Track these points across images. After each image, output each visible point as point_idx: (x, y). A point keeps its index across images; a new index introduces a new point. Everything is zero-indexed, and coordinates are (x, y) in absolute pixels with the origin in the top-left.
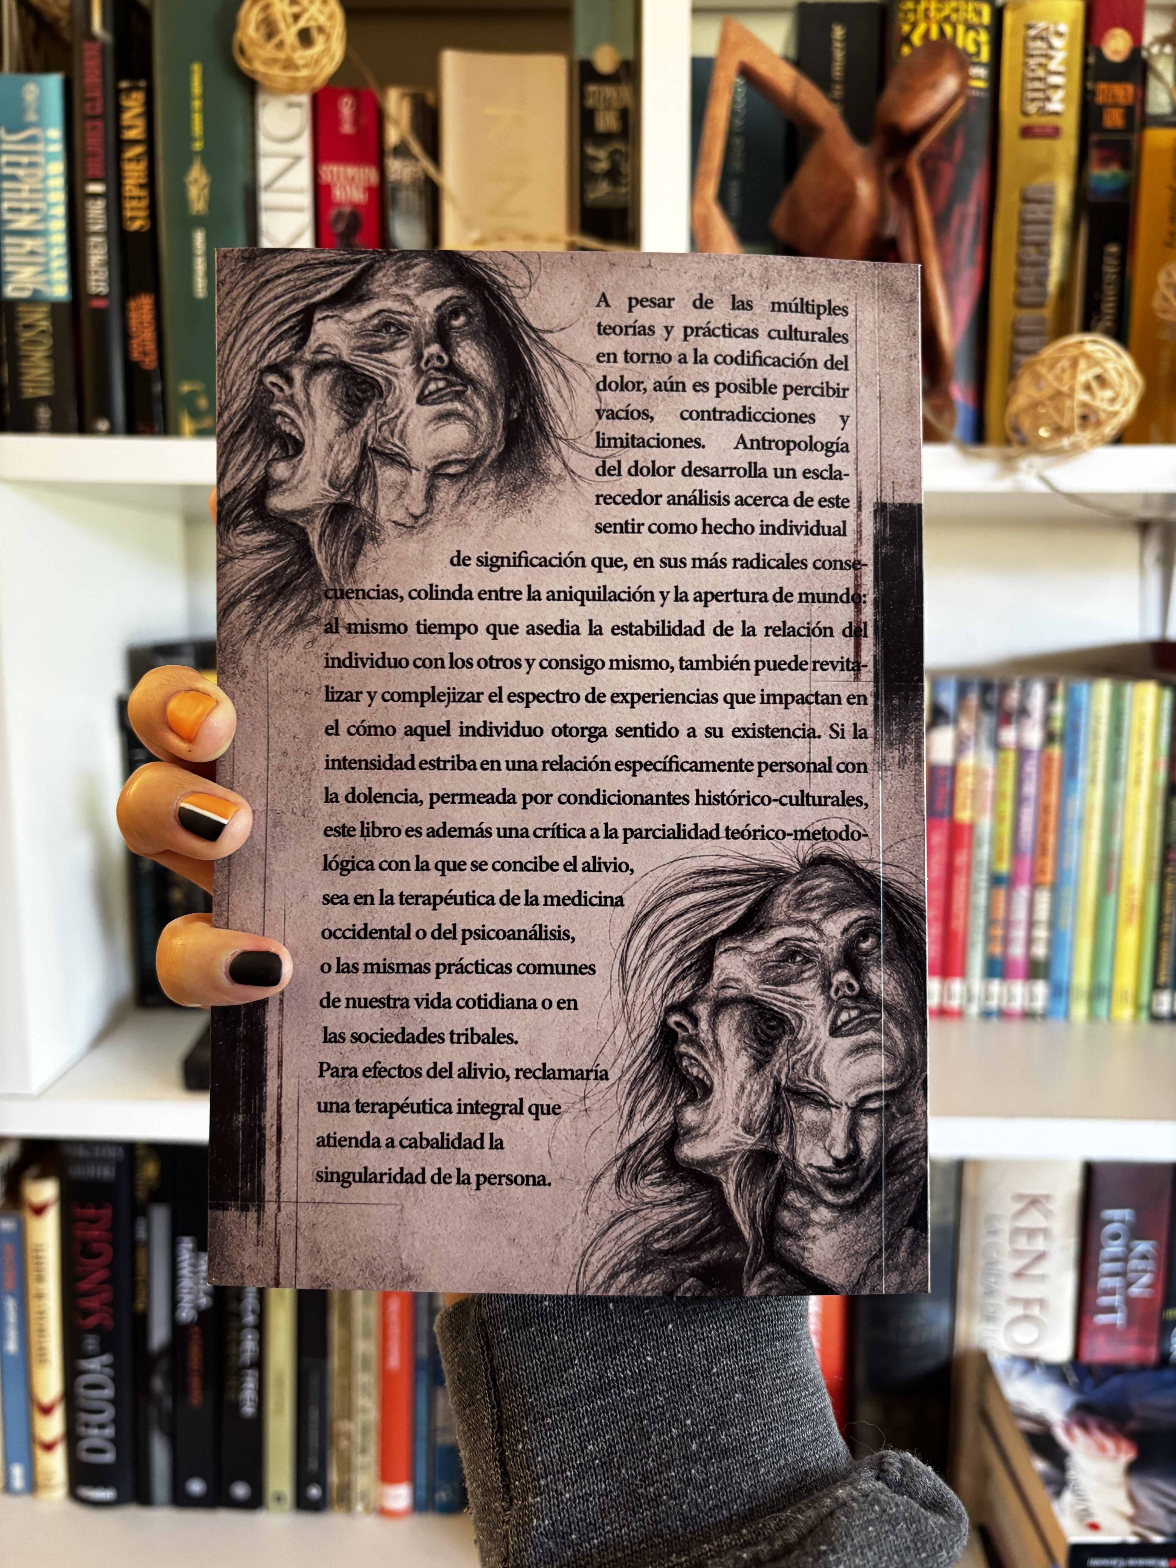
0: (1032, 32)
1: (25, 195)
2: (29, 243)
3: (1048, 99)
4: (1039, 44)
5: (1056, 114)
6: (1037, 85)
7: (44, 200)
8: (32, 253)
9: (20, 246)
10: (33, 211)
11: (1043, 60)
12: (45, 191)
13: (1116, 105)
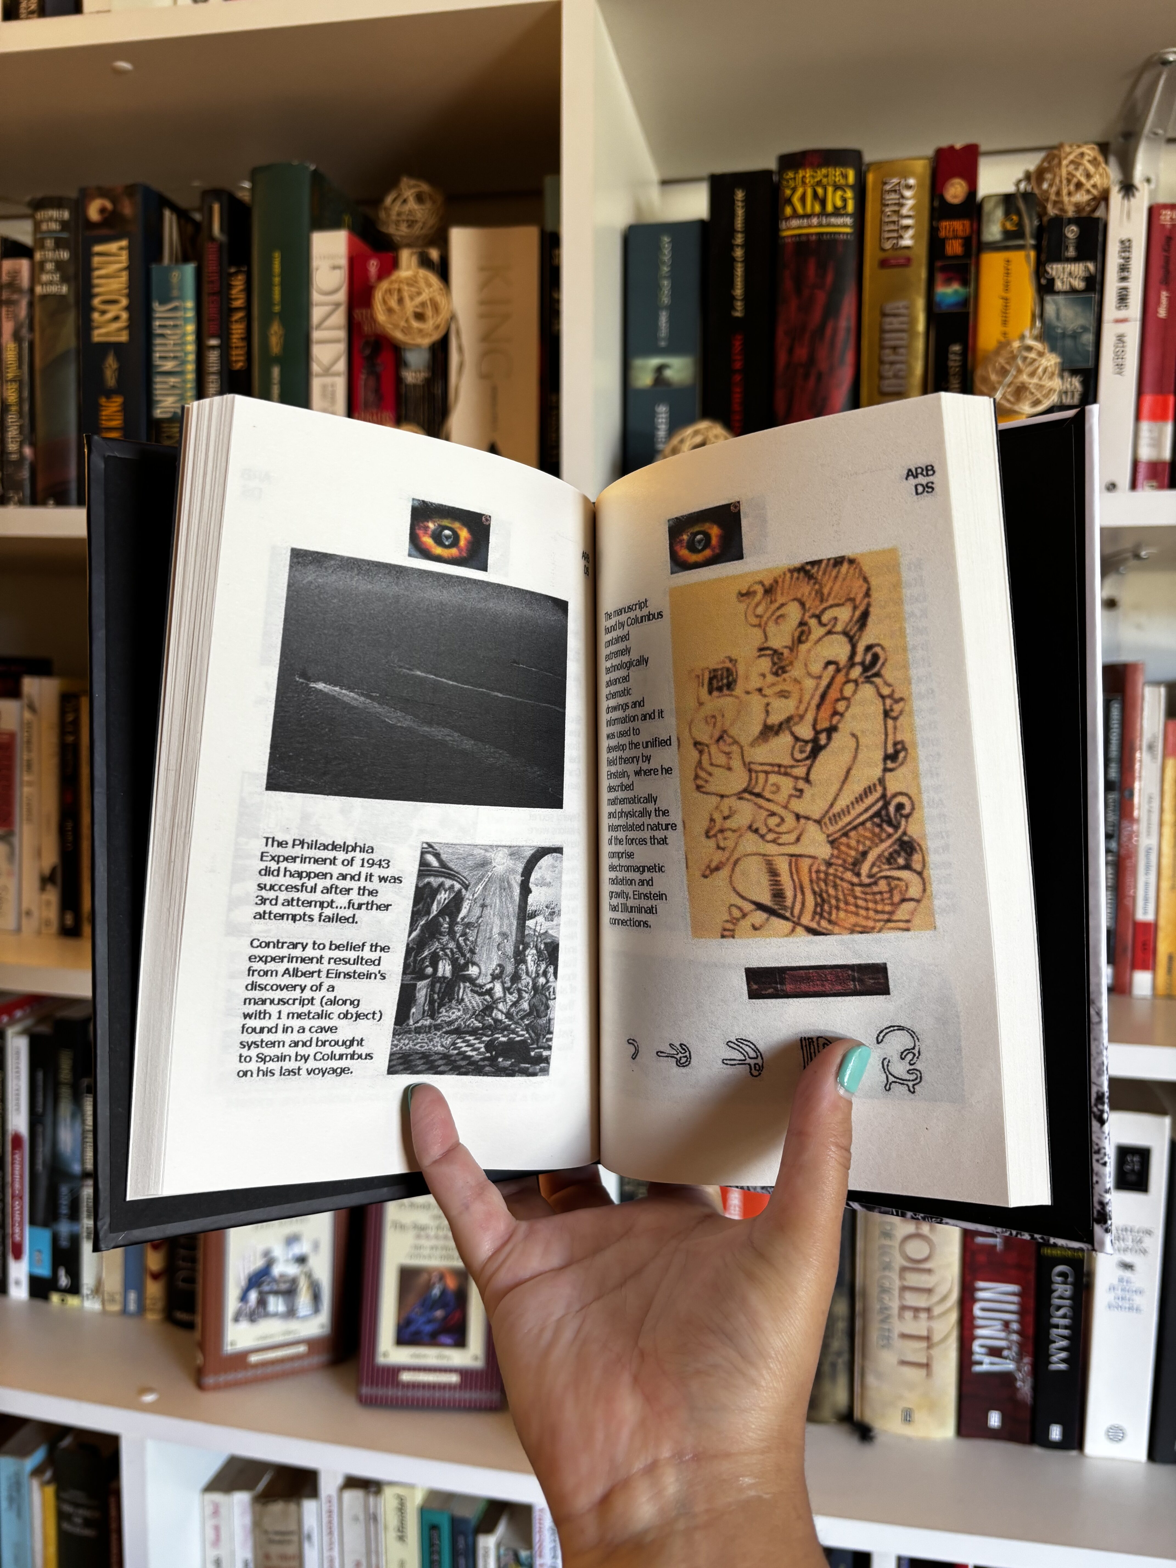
0: (888, 187)
1: (170, 348)
2: (172, 380)
3: (901, 237)
4: (893, 196)
5: (908, 248)
6: (892, 227)
7: (182, 350)
8: (174, 387)
9: (165, 383)
10: (175, 358)
11: (896, 208)
12: (184, 344)
13: (956, 237)
